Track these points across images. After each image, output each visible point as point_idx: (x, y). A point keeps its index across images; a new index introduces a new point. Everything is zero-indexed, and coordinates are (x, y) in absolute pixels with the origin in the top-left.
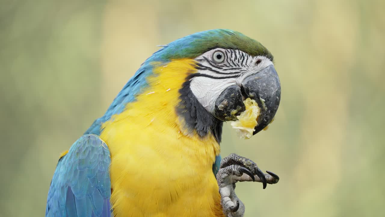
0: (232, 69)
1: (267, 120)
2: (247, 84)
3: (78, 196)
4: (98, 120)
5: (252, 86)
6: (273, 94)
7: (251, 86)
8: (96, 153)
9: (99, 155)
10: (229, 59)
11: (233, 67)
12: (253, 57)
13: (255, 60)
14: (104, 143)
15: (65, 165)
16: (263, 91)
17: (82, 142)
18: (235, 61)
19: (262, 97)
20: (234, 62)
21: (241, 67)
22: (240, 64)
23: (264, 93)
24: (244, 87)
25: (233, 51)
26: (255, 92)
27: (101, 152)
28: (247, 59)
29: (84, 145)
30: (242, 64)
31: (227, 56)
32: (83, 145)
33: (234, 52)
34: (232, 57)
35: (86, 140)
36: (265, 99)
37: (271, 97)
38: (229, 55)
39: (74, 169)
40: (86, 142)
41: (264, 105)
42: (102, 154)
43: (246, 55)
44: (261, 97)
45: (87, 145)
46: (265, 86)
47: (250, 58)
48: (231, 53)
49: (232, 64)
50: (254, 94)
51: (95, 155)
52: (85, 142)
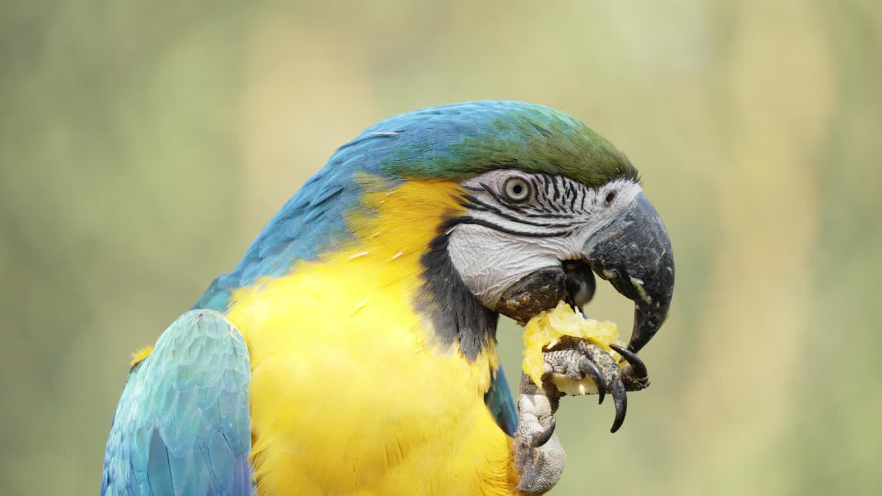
0: (550, 216)
1: (654, 324)
2: (595, 252)
3: (175, 449)
4: (223, 278)
5: (608, 255)
6: (657, 264)
7: (604, 256)
8: (216, 350)
9: (224, 356)
10: (540, 196)
11: (550, 212)
12: (596, 190)
13: (601, 196)
14: (235, 329)
15: (145, 379)
16: (635, 262)
17: (185, 328)
18: (555, 200)
19: (634, 274)
20: (553, 203)
21: (570, 213)
22: (566, 207)
23: (638, 266)
24: (589, 259)
25: (549, 178)
26: (617, 266)
27: (229, 351)
28: (584, 197)
29: (190, 333)
30: (572, 208)
31: (537, 190)
32: (186, 334)
33: (553, 181)
34: (547, 193)
35: (193, 323)
36: (643, 279)
37: (654, 272)
38: (541, 187)
39: (165, 390)
40: (193, 327)
41: (643, 293)
42: (231, 353)
43: (579, 187)
44: (633, 277)
45: (196, 334)
46: (638, 249)
47: (591, 194)
48: (544, 183)
49: (547, 207)
50: (614, 272)
51: (215, 356)
52: (190, 328)
